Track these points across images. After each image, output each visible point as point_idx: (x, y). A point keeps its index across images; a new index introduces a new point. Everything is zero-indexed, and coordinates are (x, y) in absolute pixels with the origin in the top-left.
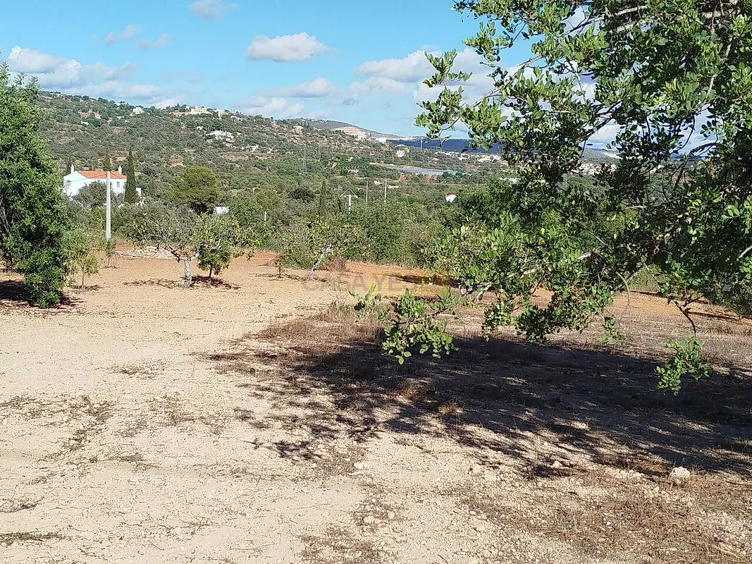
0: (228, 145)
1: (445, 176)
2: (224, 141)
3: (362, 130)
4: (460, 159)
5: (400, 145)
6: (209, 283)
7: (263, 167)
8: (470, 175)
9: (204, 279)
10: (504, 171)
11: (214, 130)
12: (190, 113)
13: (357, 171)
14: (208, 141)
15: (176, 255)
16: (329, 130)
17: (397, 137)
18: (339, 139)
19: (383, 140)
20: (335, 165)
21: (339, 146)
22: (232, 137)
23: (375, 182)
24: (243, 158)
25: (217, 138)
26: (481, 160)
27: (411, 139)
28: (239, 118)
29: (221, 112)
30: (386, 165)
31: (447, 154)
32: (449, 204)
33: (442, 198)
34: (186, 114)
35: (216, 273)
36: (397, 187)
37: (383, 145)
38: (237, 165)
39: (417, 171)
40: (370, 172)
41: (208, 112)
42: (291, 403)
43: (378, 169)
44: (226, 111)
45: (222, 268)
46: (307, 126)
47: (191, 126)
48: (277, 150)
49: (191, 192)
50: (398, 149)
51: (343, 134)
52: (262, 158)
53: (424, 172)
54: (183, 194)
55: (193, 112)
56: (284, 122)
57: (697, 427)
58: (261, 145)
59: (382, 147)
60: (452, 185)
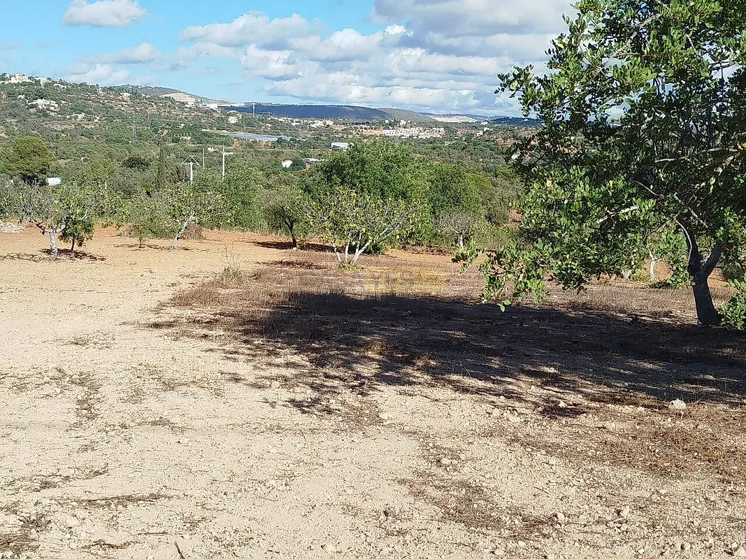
0: (52, 114)
1: (280, 141)
2: (48, 110)
3: (191, 96)
4: (294, 124)
5: (232, 111)
6: (73, 255)
7: (90, 135)
8: (305, 140)
9: (66, 251)
10: (337, 136)
11: (37, 99)
12: (10, 81)
13: (190, 138)
14: (31, 110)
15: (40, 227)
16: (156, 96)
17: (227, 103)
18: (169, 106)
19: (214, 106)
20: (166, 132)
21: (169, 112)
22: (56, 105)
23: (209, 149)
24: (69, 127)
25: (40, 107)
26: (313, 126)
27: (243, 105)
28: (62, 86)
29: (43, 80)
30: (218, 132)
31: (280, 120)
32: (285, 169)
33: (278, 164)
34: (6, 82)
35: (80, 245)
36: (232, 153)
37: (214, 111)
38: (63, 135)
39: (251, 137)
40: (203, 139)
41: (29, 81)
42: (270, 364)
43: (210, 136)
44: (49, 79)
45: (85, 239)
46: (135, 93)
47: (11, 95)
48: (104, 118)
49: (21, 163)
50: (229, 115)
51: (173, 101)
52: (89, 127)
53: (258, 138)
54: (13, 166)
55: (13, 81)
56: (110, 89)
57: (650, 366)
58: (87, 113)
59: (214, 114)
60: (287, 151)
